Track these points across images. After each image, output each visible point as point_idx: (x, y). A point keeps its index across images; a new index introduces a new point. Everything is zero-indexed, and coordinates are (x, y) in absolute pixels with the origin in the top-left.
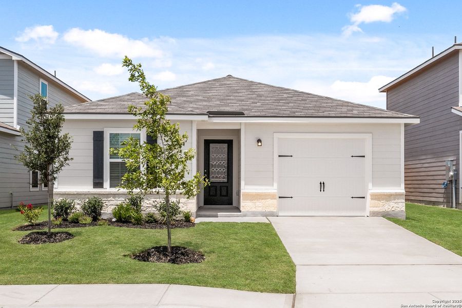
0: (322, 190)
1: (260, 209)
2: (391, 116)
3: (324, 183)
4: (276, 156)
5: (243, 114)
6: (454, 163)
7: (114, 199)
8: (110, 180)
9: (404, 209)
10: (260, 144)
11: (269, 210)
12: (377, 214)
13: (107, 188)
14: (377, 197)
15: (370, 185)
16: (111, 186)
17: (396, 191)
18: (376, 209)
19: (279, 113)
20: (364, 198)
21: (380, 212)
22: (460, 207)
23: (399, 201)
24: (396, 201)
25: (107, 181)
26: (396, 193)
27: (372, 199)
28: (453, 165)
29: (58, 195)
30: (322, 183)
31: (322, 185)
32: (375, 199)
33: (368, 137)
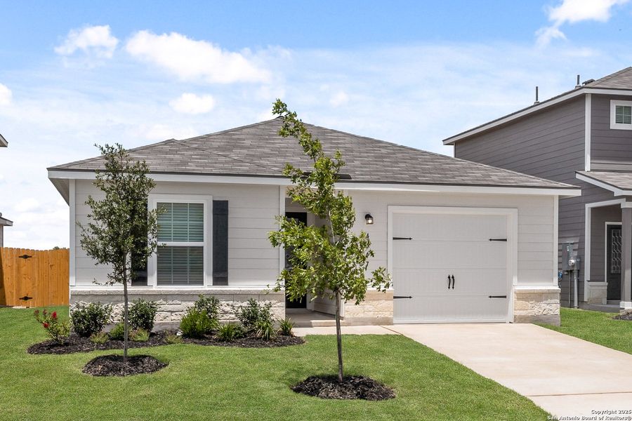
0: (451, 286)
1: (370, 315)
2: (543, 185)
3: (453, 277)
4: (390, 238)
5: (349, 177)
6: (576, 247)
7: (165, 303)
8: (158, 274)
9: (558, 312)
10: (370, 221)
11: (382, 316)
12: (525, 319)
13: (153, 285)
14: (524, 296)
15: (515, 280)
16: (159, 283)
17: (549, 288)
18: (523, 313)
19: (395, 178)
20: (505, 297)
21: (528, 317)
22: (585, 306)
23: (553, 301)
24: (549, 301)
25: (152, 275)
26: (549, 290)
27: (518, 299)
28: (574, 250)
29: (78, 297)
30: (451, 276)
31: (451, 280)
32: (522, 299)
33: (512, 214)
